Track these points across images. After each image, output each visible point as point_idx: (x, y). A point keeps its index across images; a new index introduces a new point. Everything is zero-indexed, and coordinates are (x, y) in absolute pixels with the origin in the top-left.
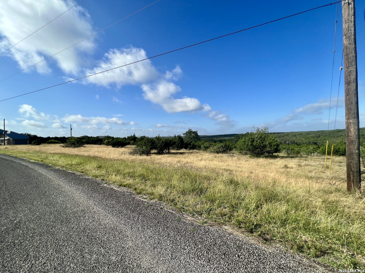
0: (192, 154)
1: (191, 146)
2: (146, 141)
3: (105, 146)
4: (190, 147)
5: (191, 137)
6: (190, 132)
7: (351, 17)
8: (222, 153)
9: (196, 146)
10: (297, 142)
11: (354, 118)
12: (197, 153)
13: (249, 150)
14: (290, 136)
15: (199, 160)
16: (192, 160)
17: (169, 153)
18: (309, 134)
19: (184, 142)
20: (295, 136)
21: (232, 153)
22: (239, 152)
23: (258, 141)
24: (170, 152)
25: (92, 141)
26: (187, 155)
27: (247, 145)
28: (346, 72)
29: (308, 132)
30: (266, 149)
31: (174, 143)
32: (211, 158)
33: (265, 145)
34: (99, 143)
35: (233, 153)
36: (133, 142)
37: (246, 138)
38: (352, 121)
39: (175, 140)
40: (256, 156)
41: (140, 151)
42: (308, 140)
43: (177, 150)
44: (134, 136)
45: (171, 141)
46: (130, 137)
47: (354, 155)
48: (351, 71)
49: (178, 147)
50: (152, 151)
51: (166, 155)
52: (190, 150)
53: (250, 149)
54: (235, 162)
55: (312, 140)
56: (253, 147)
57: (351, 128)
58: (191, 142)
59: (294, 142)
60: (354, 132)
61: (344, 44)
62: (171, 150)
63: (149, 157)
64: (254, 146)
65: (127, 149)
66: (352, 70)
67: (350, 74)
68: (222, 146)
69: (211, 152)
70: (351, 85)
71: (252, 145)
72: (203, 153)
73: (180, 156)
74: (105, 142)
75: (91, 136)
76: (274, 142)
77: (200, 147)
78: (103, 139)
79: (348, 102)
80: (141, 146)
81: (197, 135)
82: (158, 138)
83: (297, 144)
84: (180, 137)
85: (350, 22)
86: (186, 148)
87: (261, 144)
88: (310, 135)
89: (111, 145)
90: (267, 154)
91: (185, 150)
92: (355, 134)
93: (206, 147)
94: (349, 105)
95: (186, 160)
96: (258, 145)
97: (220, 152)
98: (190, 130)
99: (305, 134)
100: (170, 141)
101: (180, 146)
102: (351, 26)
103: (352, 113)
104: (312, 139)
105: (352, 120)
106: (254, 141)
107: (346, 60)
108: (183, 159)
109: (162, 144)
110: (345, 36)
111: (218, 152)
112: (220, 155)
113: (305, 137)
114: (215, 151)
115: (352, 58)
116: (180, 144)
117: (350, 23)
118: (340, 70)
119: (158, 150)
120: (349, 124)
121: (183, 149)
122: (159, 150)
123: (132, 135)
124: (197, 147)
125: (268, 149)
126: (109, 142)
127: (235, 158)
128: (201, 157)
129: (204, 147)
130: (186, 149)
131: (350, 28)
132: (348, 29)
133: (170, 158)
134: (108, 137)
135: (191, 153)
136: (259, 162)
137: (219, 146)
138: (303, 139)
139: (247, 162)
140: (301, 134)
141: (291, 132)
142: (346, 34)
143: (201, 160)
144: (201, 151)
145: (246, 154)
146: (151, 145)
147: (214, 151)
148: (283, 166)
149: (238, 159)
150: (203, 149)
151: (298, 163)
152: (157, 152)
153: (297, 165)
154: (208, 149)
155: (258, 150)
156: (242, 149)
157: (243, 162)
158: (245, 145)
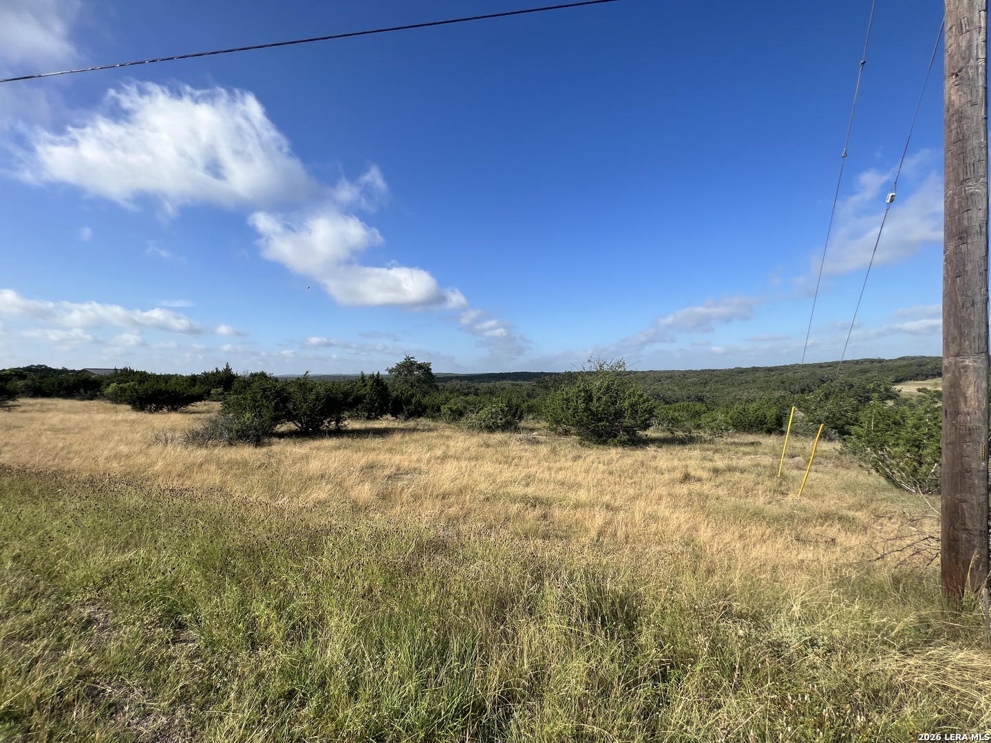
0: (416, 436)
1: (412, 407)
2: (256, 392)
3: (109, 405)
4: (409, 409)
5: (412, 379)
6: (409, 366)
7: (977, 15)
8: (503, 431)
9: (427, 407)
10: (664, 396)
11: (978, 353)
12: (430, 430)
13: (579, 424)
14: (649, 382)
15: (439, 458)
16: (414, 457)
17: (338, 433)
18: (687, 376)
19: (389, 395)
20: (659, 381)
21: (527, 429)
22: (547, 428)
23: (601, 398)
24: (344, 428)
25: (54, 386)
26: (397, 437)
27: (574, 409)
28: (956, 197)
30: (621, 420)
31: (358, 400)
32: (473, 451)
33: (621, 411)
34: (86, 392)
35: (533, 430)
36: (220, 390)
38: (971, 364)
39: (362, 392)
40: (597, 441)
41: (230, 430)
42: (686, 390)
43: (369, 418)
44: (228, 370)
45: (346, 395)
46: (213, 374)
47: (974, 477)
48: (972, 194)
49: (369, 411)
50: (278, 426)
51: (328, 442)
52: (406, 419)
53: (582, 421)
55: (693, 391)
56: (590, 417)
57: (968, 387)
58: (412, 396)
59: (659, 395)
60: (979, 401)
61: (951, 103)
62: (346, 423)
63: (264, 450)
64: (592, 413)
65: (193, 415)
66: (977, 193)
67: (970, 203)
68: (502, 410)
69: (472, 427)
70: (973, 243)
71: (587, 409)
72: (448, 432)
73: (376, 442)
74: (110, 390)
75: (60, 368)
76: (643, 403)
77: (439, 410)
78: (102, 381)
79: (959, 299)
80: (241, 408)
81: (430, 374)
82: (304, 384)
83: (664, 400)
84: (377, 380)
85: (974, 31)
86: (395, 413)
87: (609, 407)
89: (129, 403)
90: (625, 437)
91: (394, 418)
92: (979, 406)
93: (454, 412)
94: (963, 306)
95: (397, 459)
96: (604, 410)
97: (498, 427)
98: (409, 359)
99: (679, 376)
100: (343, 393)
101: (377, 408)
102: (977, 46)
103: (974, 338)
105: (971, 359)
106: (591, 398)
107: (957, 159)
108: (383, 457)
109: (314, 405)
110: (957, 75)
111: (491, 427)
112: (498, 436)
113: (680, 384)
114: (483, 424)
115: (977, 151)
116: (376, 400)
117: (975, 35)
118: (888, 201)
119: (300, 422)
120: (960, 372)
121: (385, 417)
122: (306, 424)
123: (221, 369)
124: (428, 411)
125: (628, 422)
126: (123, 390)
127: (544, 450)
128: (445, 448)
129: (451, 410)
130: (397, 418)
131: (975, 51)
132: (968, 52)
133: (340, 453)
134: (126, 375)
135: (414, 430)
137: (493, 410)
138: (675, 388)
139: (579, 463)
140: (670, 376)
141: (651, 371)
142: (960, 71)
143: (444, 458)
144: (441, 424)
145: (566, 433)
146: (276, 408)
147: (481, 424)
148: (678, 475)
149: (554, 451)
150: (448, 416)
151: (708, 465)
152: (297, 428)
153: (709, 470)
154: (463, 420)
155: (602, 423)
156: (559, 419)
157: (569, 464)
158: (569, 409)
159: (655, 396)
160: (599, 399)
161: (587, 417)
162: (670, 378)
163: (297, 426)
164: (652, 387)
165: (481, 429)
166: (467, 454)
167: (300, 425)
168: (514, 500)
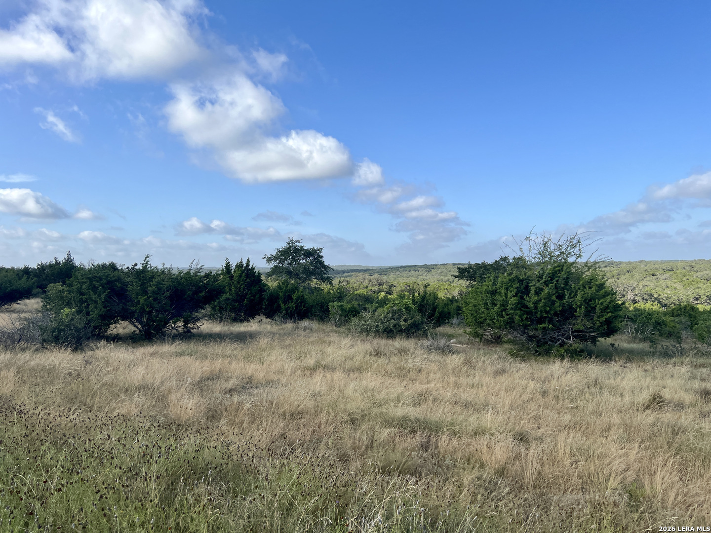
1: (292, 305)
4: (289, 308)
5: (297, 269)
6: (292, 252)
8: (408, 337)
9: (312, 307)
10: (660, 295)
14: (637, 276)
15: (308, 368)
17: (187, 336)
18: (695, 269)
20: (653, 275)
21: (443, 335)
22: (470, 334)
23: (542, 290)
24: (194, 331)
27: (502, 305)
29: (692, 262)
30: (572, 321)
32: (357, 361)
33: (571, 307)
35: (450, 337)
37: (497, 277)
40: (537, 351)
41: (44, 330)
42: (693, 287)
43: (235, 320)
44: (69, 261)
46: (51, 266)
50: (112, 327)
53: (514, 322)
54: (452, 379)
56: (525, 316)
58: (293, 290)
59: (651, 295)
64: (529, 312)
69: (365, 331)
71: (519, 306)
72: (334, 337)
77: (327, 311)
81: (322, 263)
83: (659, 302)
86: (270, 314)
87: (553, 303)
88: (697, 272)
90: (576, 345)
91: (269, 320)
96: (545, 306)
97: (401, 331)
98: (293, 244)
99: (684, 268)
101: (247, 306)
104: (705, 286)
106: (527, 290)
111: (391, 331)
112: (398, 343)
113: (684, 279)
114: (381, 327)
116: (245, 296)
119: (139, 321)
121: (258, 318)
122: (148, 324)
123: (60, 260)
124: (314, 311)
125: (581, 323)
127: (454, 360)
128: (320, 356)
129: (342, 310)
130: (272, 318)
136: (547, 377)
137: (395, 308)
138: (676, 285)
139: (502, 379)
140: (670, 268)
141: (641, 262)
143: (316, 368)
144: (329, 327)
145: (497, 340)
146: (107, 303)
147: (377, 326)
148: (644, 397)
149: (468, 363)
150: (338, 317)
151: (696, 385)
152: (135, 329)
153: (696, 392)
154: (355, 321)
155: (543, 325)
156: (481, 320)
157: (487, 380)
158: (495, 305)
159: (646, 297)
160: (538, 292)
161: (520, 316)
162: (669, 270)
163: (136, 327)
164: (641, 284)
165: (378, 333)
166: (348, 364)
167: (140, 326)
168: (388, 422)
